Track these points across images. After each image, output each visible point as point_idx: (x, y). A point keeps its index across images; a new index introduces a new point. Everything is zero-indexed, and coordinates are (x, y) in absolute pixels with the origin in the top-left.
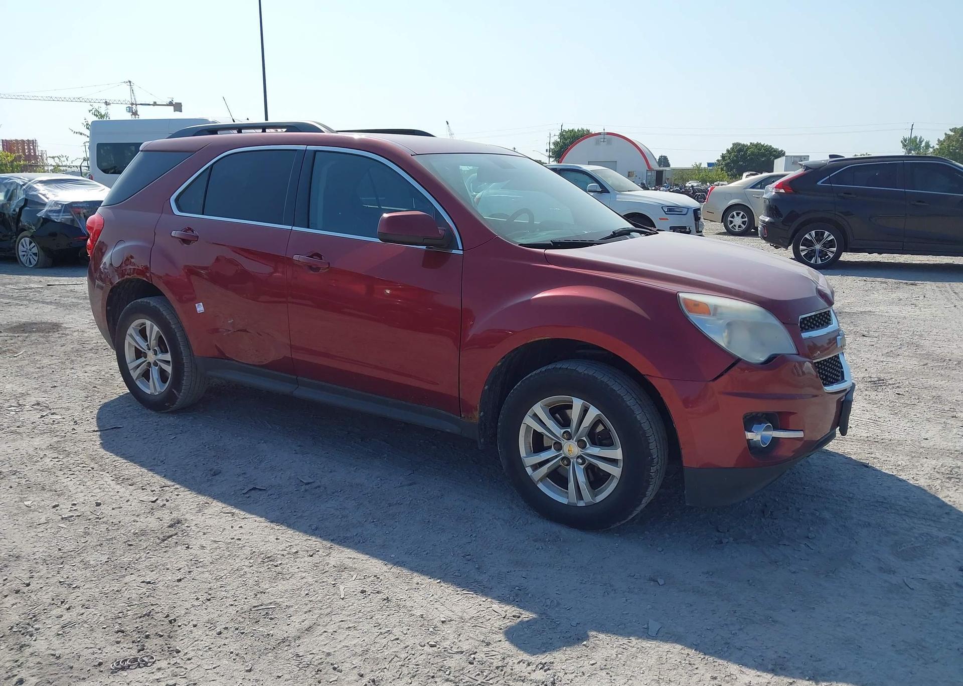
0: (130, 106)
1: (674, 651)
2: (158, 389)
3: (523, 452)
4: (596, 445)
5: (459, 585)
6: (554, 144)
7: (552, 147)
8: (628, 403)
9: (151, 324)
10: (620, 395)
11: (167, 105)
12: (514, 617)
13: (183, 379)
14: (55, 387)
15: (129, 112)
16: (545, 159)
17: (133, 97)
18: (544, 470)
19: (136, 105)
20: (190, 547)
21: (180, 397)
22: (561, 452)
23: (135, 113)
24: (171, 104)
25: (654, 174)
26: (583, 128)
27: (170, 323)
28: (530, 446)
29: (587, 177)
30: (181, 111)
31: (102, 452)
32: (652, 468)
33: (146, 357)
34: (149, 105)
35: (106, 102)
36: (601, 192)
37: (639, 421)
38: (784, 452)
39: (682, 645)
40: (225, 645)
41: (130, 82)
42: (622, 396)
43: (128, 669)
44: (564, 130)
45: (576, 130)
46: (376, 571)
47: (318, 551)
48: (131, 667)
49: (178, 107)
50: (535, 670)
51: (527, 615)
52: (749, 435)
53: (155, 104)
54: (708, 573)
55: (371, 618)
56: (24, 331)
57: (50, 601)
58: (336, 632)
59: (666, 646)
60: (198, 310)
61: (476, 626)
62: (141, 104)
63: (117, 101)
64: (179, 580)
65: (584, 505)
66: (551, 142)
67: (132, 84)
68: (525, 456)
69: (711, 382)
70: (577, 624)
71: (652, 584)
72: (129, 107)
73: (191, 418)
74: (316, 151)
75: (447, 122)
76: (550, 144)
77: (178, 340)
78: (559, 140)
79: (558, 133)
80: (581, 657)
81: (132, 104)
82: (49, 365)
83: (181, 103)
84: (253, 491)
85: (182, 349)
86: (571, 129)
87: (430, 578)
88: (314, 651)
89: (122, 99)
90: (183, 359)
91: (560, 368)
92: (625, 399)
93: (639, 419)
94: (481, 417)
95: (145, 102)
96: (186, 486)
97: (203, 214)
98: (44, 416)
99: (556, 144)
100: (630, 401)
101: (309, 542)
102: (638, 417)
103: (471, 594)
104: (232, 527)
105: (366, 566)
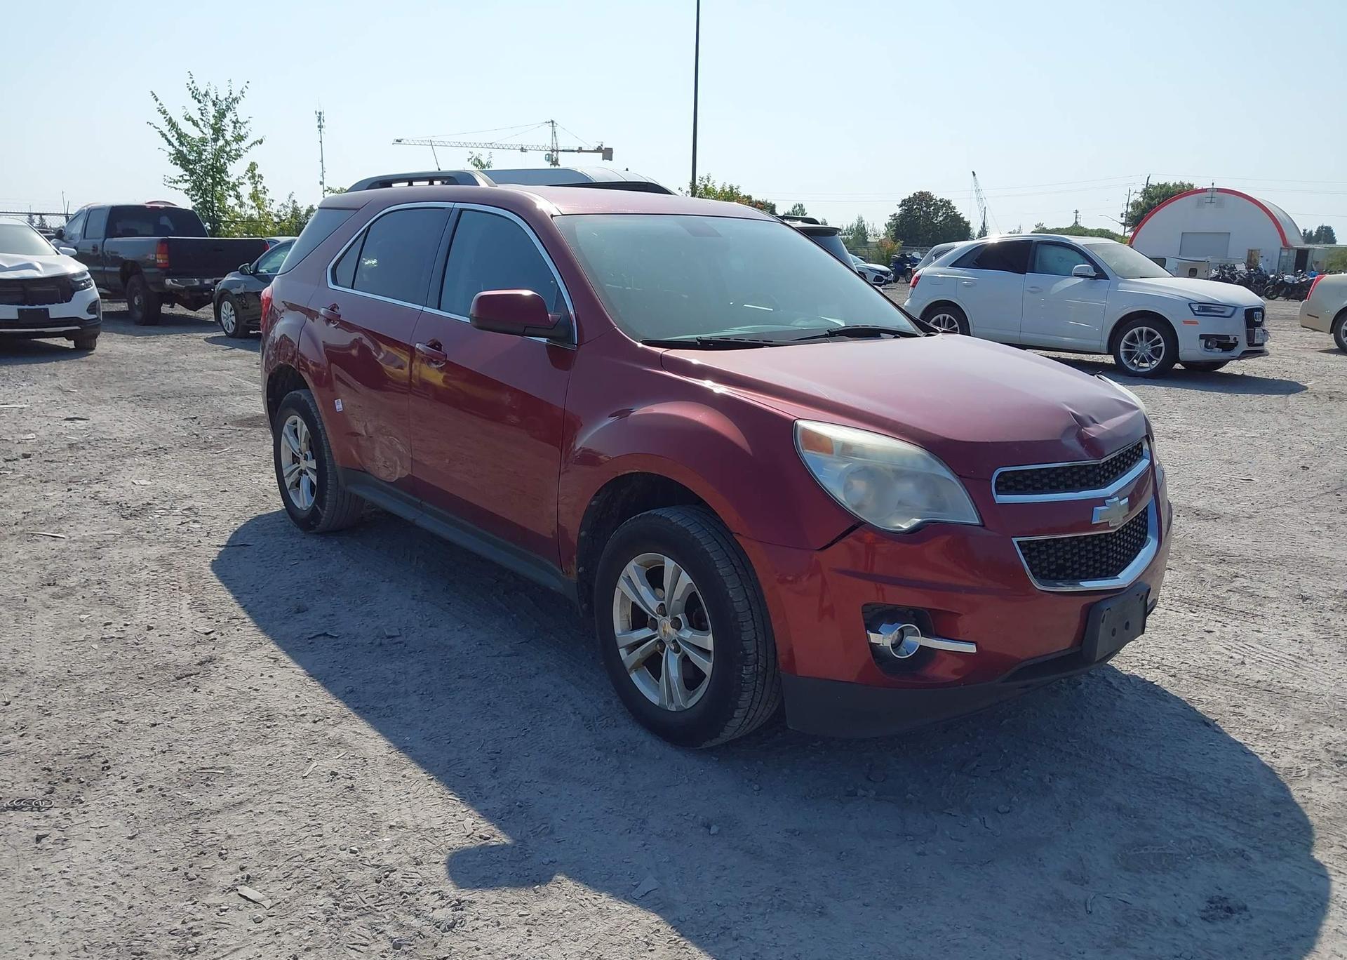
0: (550, 153)
1: (646, 920)
2: (306, 504)
3: (618, 628)
4: (693, 628)
5: (452, 786)
6: (1133, 205)
7: (1130, 210)
8: (720, 571)
9: (301, 422)
10: (713, 559)
11: (594, 151)
12: (480, 838)
13: (327, 494)
14: (226, 491)
15: (548, 160)
16: (1120, 230)
17: (554, 142)
18: (637, 654)
19: (558, 151)
20: (199, 690)
21: (324, 516)
22: (657, 633)
23: (555, 163)
24: (599, 150)
25: (1293, 254)
26: (1183, 181)
27: (317, 422)
28: (629, 620)
29: (1077, 255)
30: (611, 159)
31: (209, 573)
32: (744, 667)
33: (299, 463)
34: (573, 151)
35: (522, 148)
36: (1095, 278)
37: (731, 598)
38: (942, 672)
39: (661, 917)
40: (133, 804)
41: (553, 122)
42: (714, 561)
43: (19, 809)
44: (1151, 185)
45: (1171, 185)
46: (371, 752)
47: (328, 718)
48: (23, 809)
49: (607, 154)
50: (444, 907)
51: (501, 839)
52: (874, 638)
53: (580, 150)
54: (793, 832)
55: (314, 806)
56: (250, 425)
57: (13, 724)
58: (262, 813)
59: (640, 914)
60: (337, 407)
61: (424, 840)
62: (563, 151)
63: (535, 147)
64: (154, 725)
65: (675, 710)
66: (1130, 203)
67: (555, 125)
68: (620, 633)
69: (817, 553)
70: (551, 862)
71: (701, 830)
72: (548, 154)
73: (336, 543)
74: (461, 210)
75: (973, 172)
76: (1127, 205)
77: (322, 444)
78: (1141, 199)
79: (1140, 188)
80: (517, 903)
81: (553, 151)
82: (241, 466)
83: (612, 149)
84: (322, 637)
85: (326, 455)
86: (1162, 183)
87: (425, 773)
88: (218, 831)
89: (541, 144)
90: (326, 468)
91: (661, 516)
92: (717, 566)
93: (731, 596)
94: (579, 574)
95: (569, 147)
96: (256, 621)
97: (352, 288)
98: (184, 523)
99: (1136, 205)
100: (723, 569)
101: (330, 706)
102: (730, 592)
103: (456, 800)
104: (262, 675)
105: (366, 745)
